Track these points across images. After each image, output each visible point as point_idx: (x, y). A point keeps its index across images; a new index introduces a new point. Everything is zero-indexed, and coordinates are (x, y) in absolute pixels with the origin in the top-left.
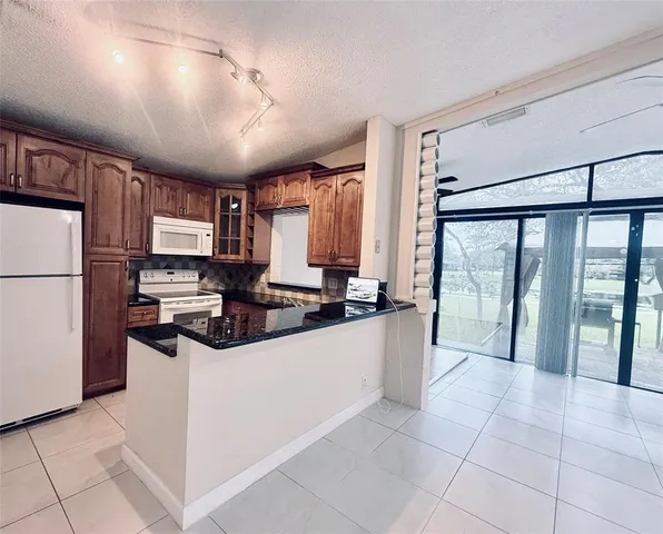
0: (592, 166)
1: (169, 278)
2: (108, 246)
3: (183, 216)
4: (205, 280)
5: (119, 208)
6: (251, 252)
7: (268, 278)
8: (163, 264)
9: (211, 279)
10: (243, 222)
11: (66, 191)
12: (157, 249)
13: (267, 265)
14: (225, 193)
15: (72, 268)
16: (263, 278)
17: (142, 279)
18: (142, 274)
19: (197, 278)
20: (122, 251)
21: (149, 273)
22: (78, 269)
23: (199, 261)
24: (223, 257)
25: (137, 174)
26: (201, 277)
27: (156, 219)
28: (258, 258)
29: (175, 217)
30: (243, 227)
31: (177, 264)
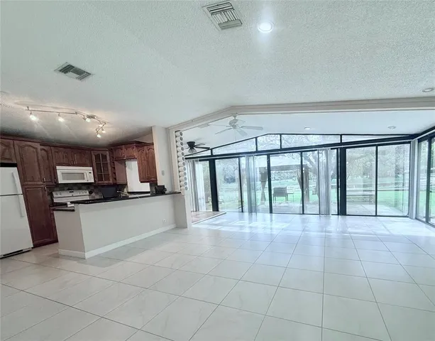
0: (256, 138)
1: (71, 194)
2: (33, 181)
3: (74, 165)
4: (93, 194)
5: (36, 164)
6: (115, 179)
7: (127, 190)
8: (66, 188)
9: (97, 193)
10: (109, 166)
11: (6, 159)
12: (61, 181)
13: (126, 184)
14: (97, 153)
15: (17, 191)
16: (125, 190)
17: (55, 195)
18: (54, 193)
19: (88, 193)
20: (41, 183)
21: (58, 193)
22: (20, 191)
23: (87, 185)
24: (100, 182)
25: (42, 147)
26: (90, 193)
27: (58, 167)
28: (120, 181)
29: (69, 165)
30: (110, 168)
31: (74, 187)
